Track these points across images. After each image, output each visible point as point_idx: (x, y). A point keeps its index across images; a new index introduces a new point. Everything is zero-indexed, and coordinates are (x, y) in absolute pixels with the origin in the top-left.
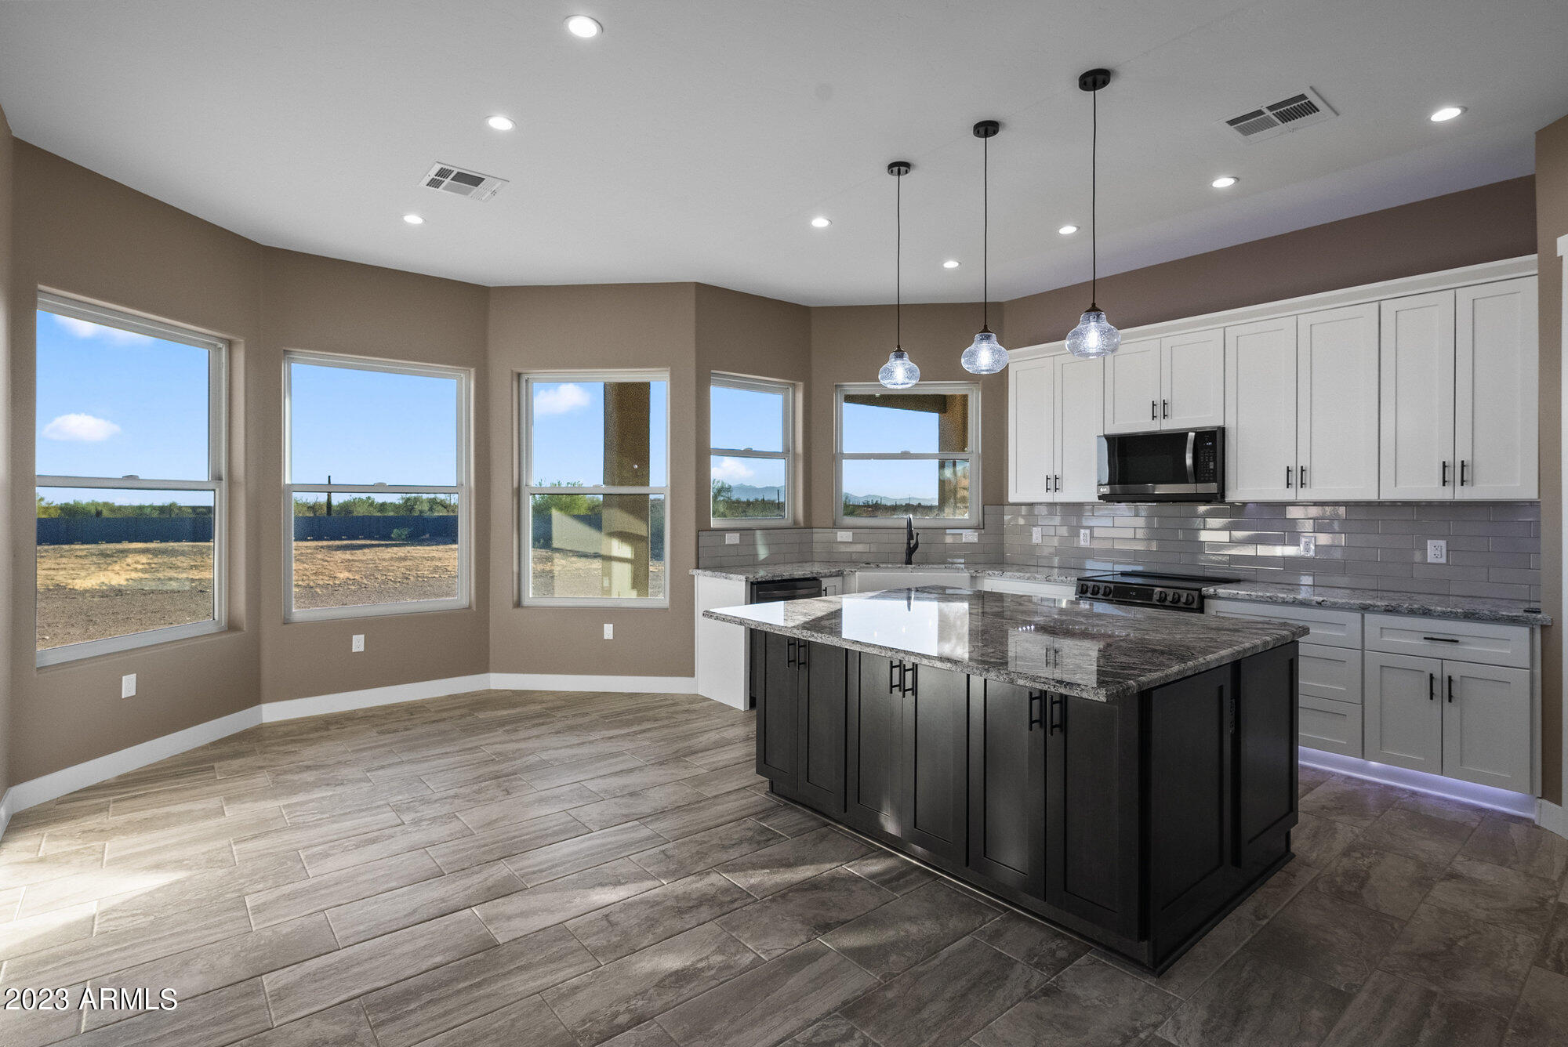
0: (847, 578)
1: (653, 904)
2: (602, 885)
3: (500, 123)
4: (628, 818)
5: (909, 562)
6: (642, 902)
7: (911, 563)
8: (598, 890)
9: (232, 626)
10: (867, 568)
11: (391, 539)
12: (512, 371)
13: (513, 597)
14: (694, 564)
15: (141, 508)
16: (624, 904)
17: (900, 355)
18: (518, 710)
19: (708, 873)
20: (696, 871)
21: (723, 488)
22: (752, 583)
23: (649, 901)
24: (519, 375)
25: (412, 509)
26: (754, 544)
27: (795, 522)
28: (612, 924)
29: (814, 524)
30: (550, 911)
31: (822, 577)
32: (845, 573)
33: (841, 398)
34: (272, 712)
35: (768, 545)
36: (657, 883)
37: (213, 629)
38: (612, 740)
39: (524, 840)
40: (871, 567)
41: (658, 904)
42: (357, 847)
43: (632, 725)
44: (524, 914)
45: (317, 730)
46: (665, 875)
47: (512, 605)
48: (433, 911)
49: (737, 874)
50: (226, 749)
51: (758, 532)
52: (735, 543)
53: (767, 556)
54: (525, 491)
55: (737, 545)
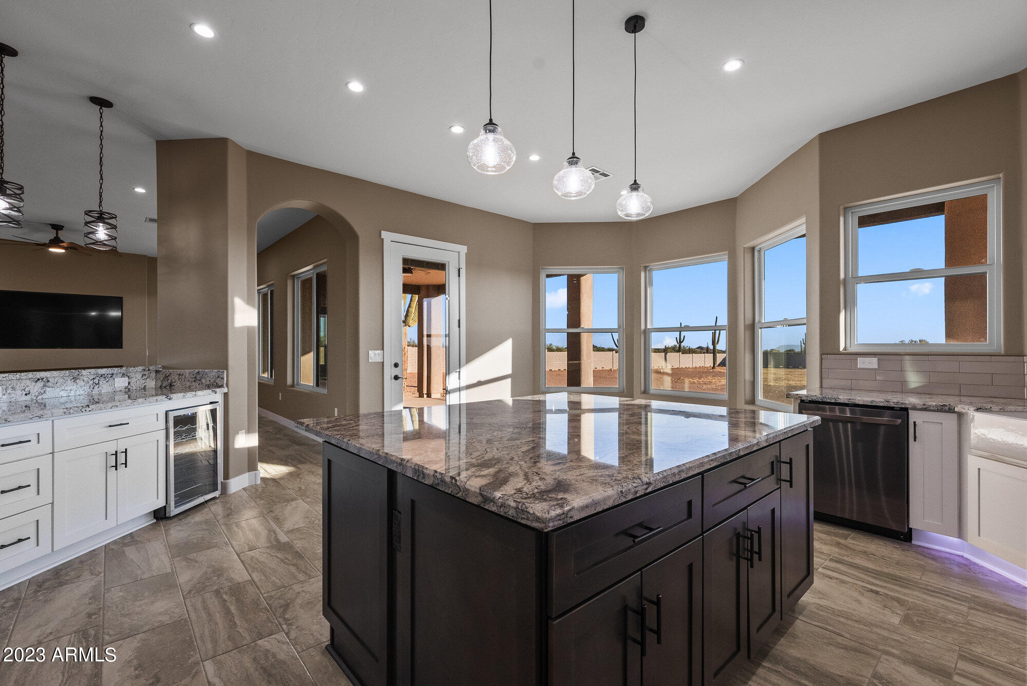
12: (744, 247)
13: (745, 397)
22: (802, 401)
24: (753, 249)
26: (901, 371)
47: (744, 402)
51: (907, 357)
52: (871, 367)
53: (922, 384)
54: (757, 326)
55: (875, 369)
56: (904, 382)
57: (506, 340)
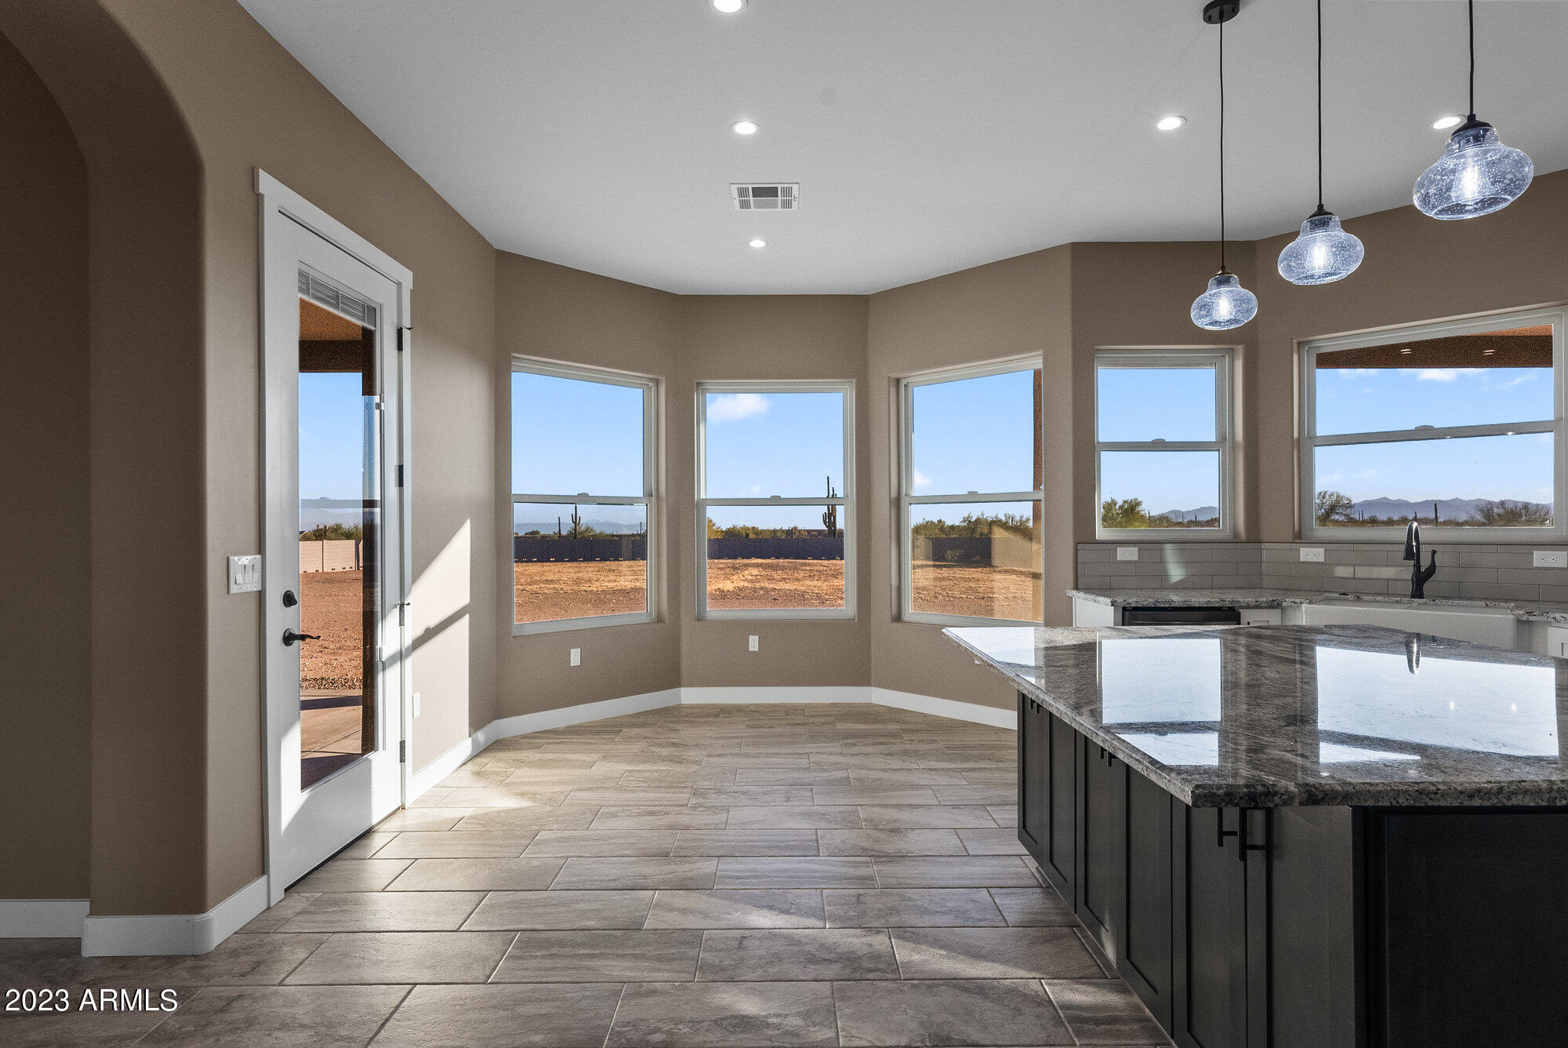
0: (1289, 611)
1: (792, 941)
2: (771, 908)
3: (745, 128)
4: (865, 851)
5: (1418, 593)
6: (788, 937)
7: (1421, 596)
8: (765, 912)
9: (659, 619)
10: (1341, 600)
11: (944, 560)
12: (889, 377)
13: (891, 611)
14: (1071, 584)
15: (775, 531)
16: (770, 933)
17: (1224, 281)
18: (876, 726)
19: (878, 933)
20: (869, 925)
21: (1337, 501)
22: (1124, 609)
23: (793, 938)
24: (898, 381)
25: (974, 531)
26: (1162, 562)
27: (1236, 534)
28: (741, 947)
29: (1264, 537)
30: (705, 915)
31: (1243, 608)
32: (1284, 604)
33: (1310, 360)
34: (690, 696)
35: (1186, 563)
36: (820, 924)
37: (645, 620)
38: (932, 772)
39: (755, 846)
40: (1348, 600)
41: (799, 943)
42: (639, 814)
43: (969, 761)
44: (684, 911)
45: (709, 715)
46: (834, 918)
47: (890, 620)
48: (629, 883)
49: (907, 944)
50: (642, 719)
51: (1168, 547)
52: (1131, 559)
53: (1183, 577)
54: (904, 501)
55: (1135, 562)
56: (1165, 576)
57: (461, 525)
